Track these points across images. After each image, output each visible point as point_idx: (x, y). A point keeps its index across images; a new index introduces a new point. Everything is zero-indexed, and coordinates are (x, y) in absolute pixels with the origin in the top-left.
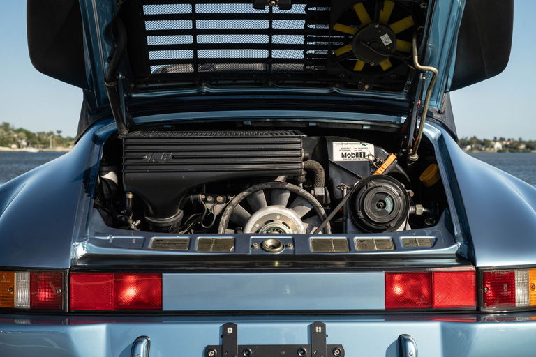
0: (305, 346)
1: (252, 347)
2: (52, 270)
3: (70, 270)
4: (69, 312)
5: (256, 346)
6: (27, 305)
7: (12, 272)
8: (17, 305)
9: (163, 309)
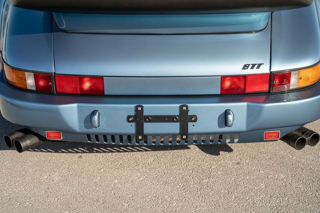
0: (177, 116)
1: (151, 116)
2: (45, 73)
3: (55, 73)
4: (56, 93)
5: (153, 116)
6: (34, 89)
7: (23, 72)
8: (29, 88)
9: (105, 94)
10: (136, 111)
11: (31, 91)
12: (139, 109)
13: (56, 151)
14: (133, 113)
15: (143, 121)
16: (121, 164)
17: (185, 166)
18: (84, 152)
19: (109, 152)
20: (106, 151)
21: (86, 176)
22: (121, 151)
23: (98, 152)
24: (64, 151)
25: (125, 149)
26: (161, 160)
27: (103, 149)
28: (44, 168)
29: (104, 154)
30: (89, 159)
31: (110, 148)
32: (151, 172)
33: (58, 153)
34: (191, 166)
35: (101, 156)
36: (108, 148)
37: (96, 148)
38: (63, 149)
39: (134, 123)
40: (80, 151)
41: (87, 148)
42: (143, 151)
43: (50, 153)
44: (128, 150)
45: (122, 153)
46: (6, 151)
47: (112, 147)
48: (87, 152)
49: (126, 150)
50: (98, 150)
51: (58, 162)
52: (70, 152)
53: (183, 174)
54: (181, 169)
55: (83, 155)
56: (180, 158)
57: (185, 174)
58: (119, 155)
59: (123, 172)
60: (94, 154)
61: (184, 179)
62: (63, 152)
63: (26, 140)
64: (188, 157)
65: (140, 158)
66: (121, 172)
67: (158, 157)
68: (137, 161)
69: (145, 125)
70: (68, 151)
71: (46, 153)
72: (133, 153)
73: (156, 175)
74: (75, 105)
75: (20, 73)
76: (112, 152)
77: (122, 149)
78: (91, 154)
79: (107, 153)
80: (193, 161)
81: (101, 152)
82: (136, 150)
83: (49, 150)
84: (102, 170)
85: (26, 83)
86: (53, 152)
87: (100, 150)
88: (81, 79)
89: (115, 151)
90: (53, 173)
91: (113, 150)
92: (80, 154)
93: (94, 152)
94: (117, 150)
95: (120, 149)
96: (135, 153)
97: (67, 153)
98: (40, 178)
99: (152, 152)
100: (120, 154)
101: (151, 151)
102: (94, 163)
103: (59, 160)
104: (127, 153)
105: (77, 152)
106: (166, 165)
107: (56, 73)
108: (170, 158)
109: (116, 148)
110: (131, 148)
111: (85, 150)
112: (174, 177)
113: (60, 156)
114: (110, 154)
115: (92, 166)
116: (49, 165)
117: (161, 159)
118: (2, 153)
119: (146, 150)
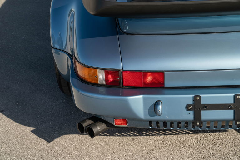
0: (232, 104)
1: (207, 105)
2: (114, 70)
3: (122, 70)
4: (123, 86)
5: (209, 104)
6: (104, 83)
7: (96, 69)
8: (100, 82)
9: (165, 86)
10: (194, 100)
11: (101, 85)
12: (197, 99)
13: (112, 135)
14: (191, 102)
15: (201, 109)
16: (169, 146)
17: (228, 147)
18: (135, 135)
19: (157, 135)
20: (154, 134)
21: (142, 156)
22: (167, 134)
23: (147, 135)
24: (119, 134)
25: (170, 132)
26: (205, 142)
27: (151, 133)
28: (106, 150)
29: (153, 137)
30: (141, 141)
31: (157, 131)
32: (198, 152)
33: (114, 137)
34: (233, 147)
35: (151, 139)
36: (155, 132)
37: (145, 131)
38: (117, 133)
39: (192, 111)
40: (131, 134)
41: (137, 131)
42: (186, 134)
43: (107, 137)
44: (173, 133)
45: (168, 136)
46: (71, 135)
47: (158, 130)
48: (137, 136)
49: (172, 133)
50: (147, 133)
51: (115, 144)
52: (124, 135)
53: (227, 155)
54: (224, 150)
55: (135, 138)
56: (221, 140)
57: (230, 155)
58: (166, 138)
59: (173, 153)
60: (144, 137)
61: (230, 159)
62: (118, 136)
63: (97, 126)
64: (228, 139)
65: (185, 140)
66: (171, 153)
67: (200, 139)
68: (183, 143)
69: (203, 112)
70: (122, 134)
71: (103, 136)
72: (178, 135)
73: (203, 156)
74: (141, 96)
75: (93, 70)
76: (159, 135)
77: (167, 132)
78: (142, 137)
79: (155, 136)
80: (234, 143)
81: (150, 135)
82: (180, 133)
83: (105, 134)
84: (155, 151)
85: (98, 78)
86: (110, 136)
87: (149, 133)
88: (145, 73)
89: (161, 134)
90: (114, 153)
91: (160, 133)
92: (133, 137)
93: (144, 135)
94: (163, 133)
95: (165, 132)
96: (180, 135)
97: (121, 136)
98: (104, 158)
99: (195, 134)
100: (166, 136)
101: (193, 134)
102: (146, 145)
103: (116, 143)
104: (173, 136)
105: (130, 135)
106: (210, 146)
107: (124, 69)
108: (212, 140)
109: (162, 132)
110: (175, 132)
111: (136, 134)
112: (220, 157)
113: (116, 139)
114: (158, 136)
115: (145, 147)
116: (109, 147)
117: (203, 140)
118: (68, 137)
119: (189, 133)
